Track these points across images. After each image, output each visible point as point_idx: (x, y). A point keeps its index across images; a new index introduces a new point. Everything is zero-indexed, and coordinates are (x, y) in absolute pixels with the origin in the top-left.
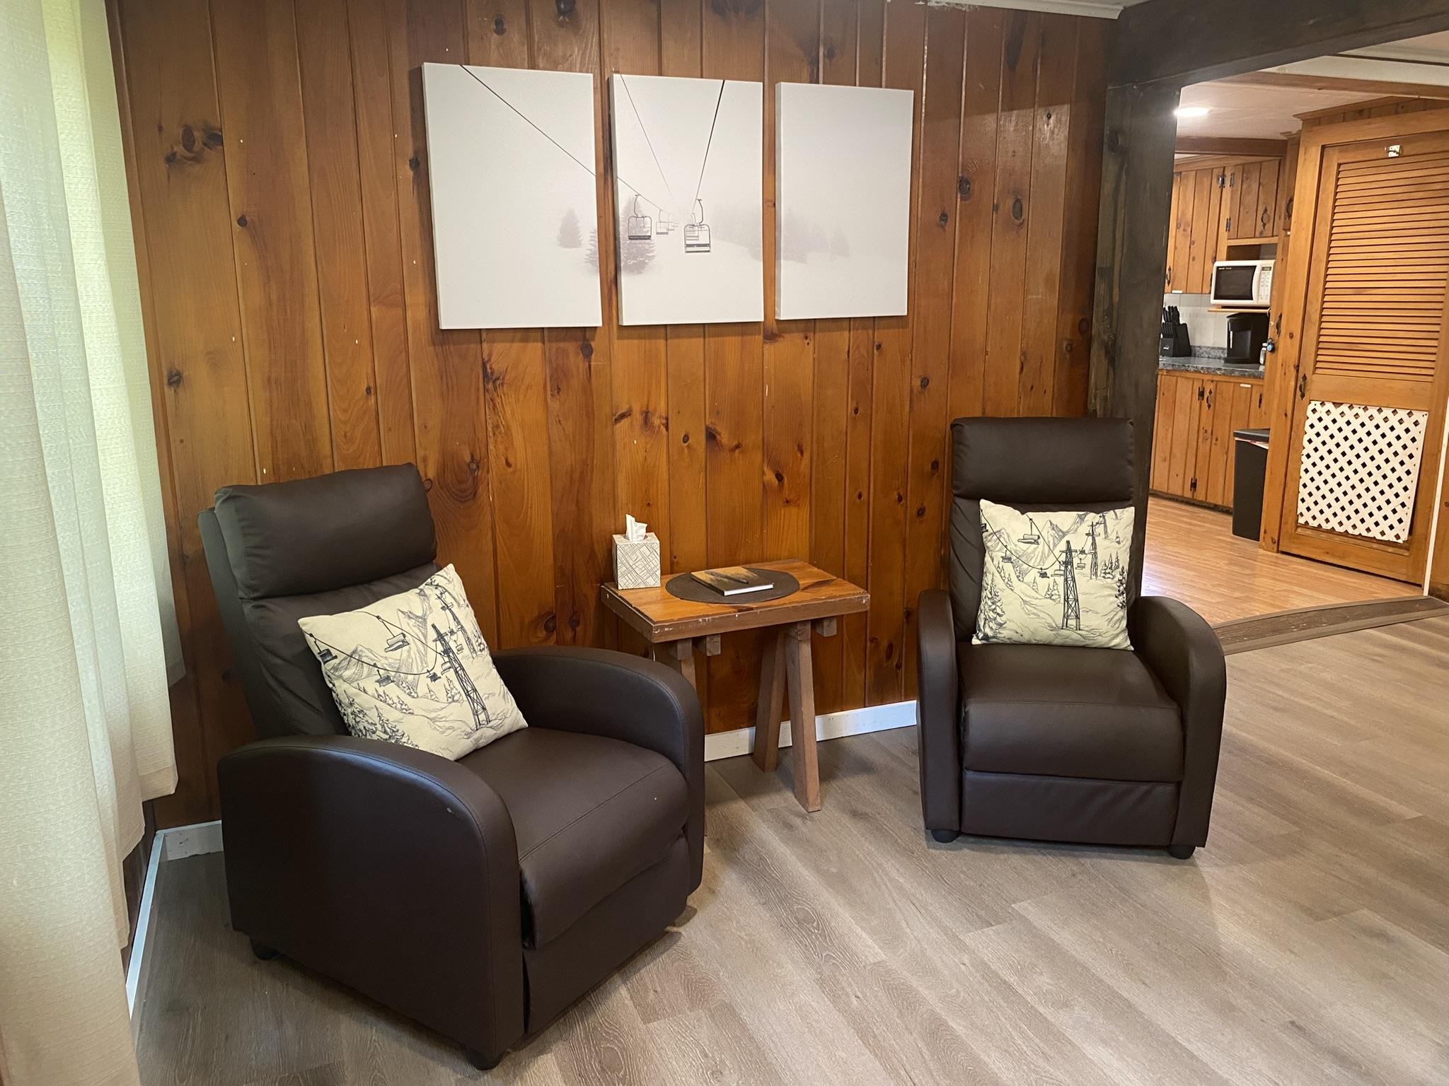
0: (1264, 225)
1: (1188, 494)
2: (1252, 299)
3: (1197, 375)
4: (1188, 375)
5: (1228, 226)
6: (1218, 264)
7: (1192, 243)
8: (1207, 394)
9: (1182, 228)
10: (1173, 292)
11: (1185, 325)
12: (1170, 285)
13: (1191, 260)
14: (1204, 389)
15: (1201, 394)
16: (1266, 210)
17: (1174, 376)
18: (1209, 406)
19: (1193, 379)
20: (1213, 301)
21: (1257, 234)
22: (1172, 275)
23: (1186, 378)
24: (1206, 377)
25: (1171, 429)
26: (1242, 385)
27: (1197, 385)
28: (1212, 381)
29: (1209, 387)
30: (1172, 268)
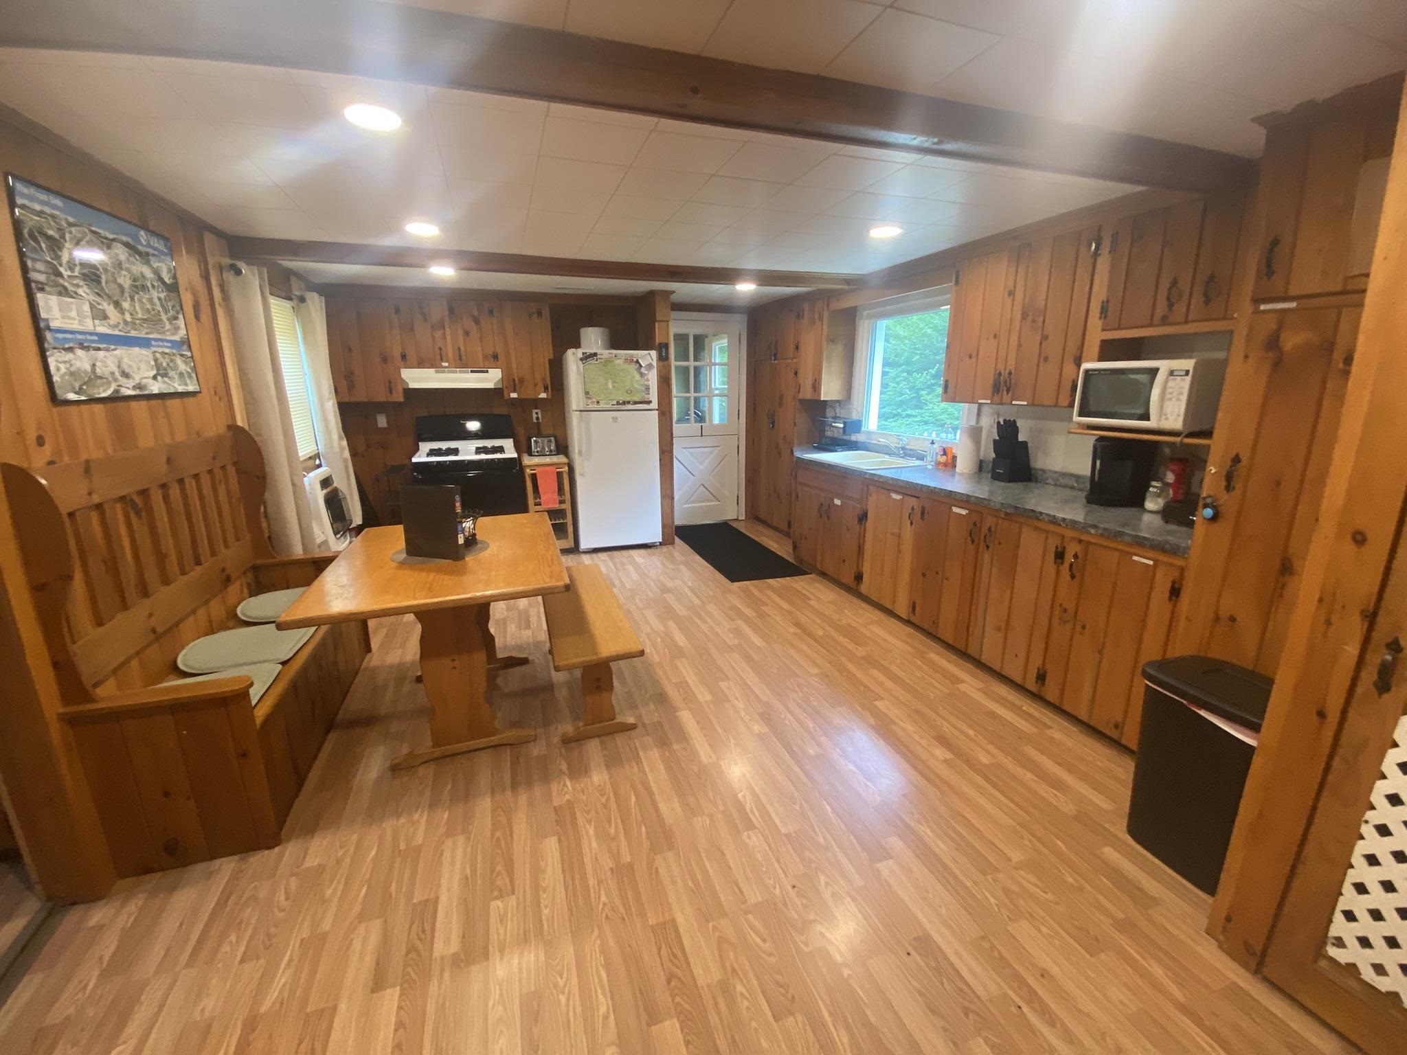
0: (1171, 306)
1: (1031, 685)
2: (1148, 419)
3: (1051, 528)
4: (1039, 524)
5: (1104, 311)
6: (1086, 366)
7: (1045, 338)
8: (1069, 559)
9: (1030, 318)
10: (1014, 403)
11: (1025, 443)
12: (1010, 394)
13: (1042, 360)
14: (1064, 548)
15: (1060, 556)
16: (1174, 283)
17: (1017, 522)
18: (1073, 577)
19: (1047, 532)
20: (1076, 418)
21: (1157, 320)
22: (1013, 381)
23: (1036, 528)
24: (1069, 533)
25: (1008, 593)
26: (1135, 558)
27: (1053, 543)
28: (1080, 541)
29: (1072, 549)
30: (1013, 372)
